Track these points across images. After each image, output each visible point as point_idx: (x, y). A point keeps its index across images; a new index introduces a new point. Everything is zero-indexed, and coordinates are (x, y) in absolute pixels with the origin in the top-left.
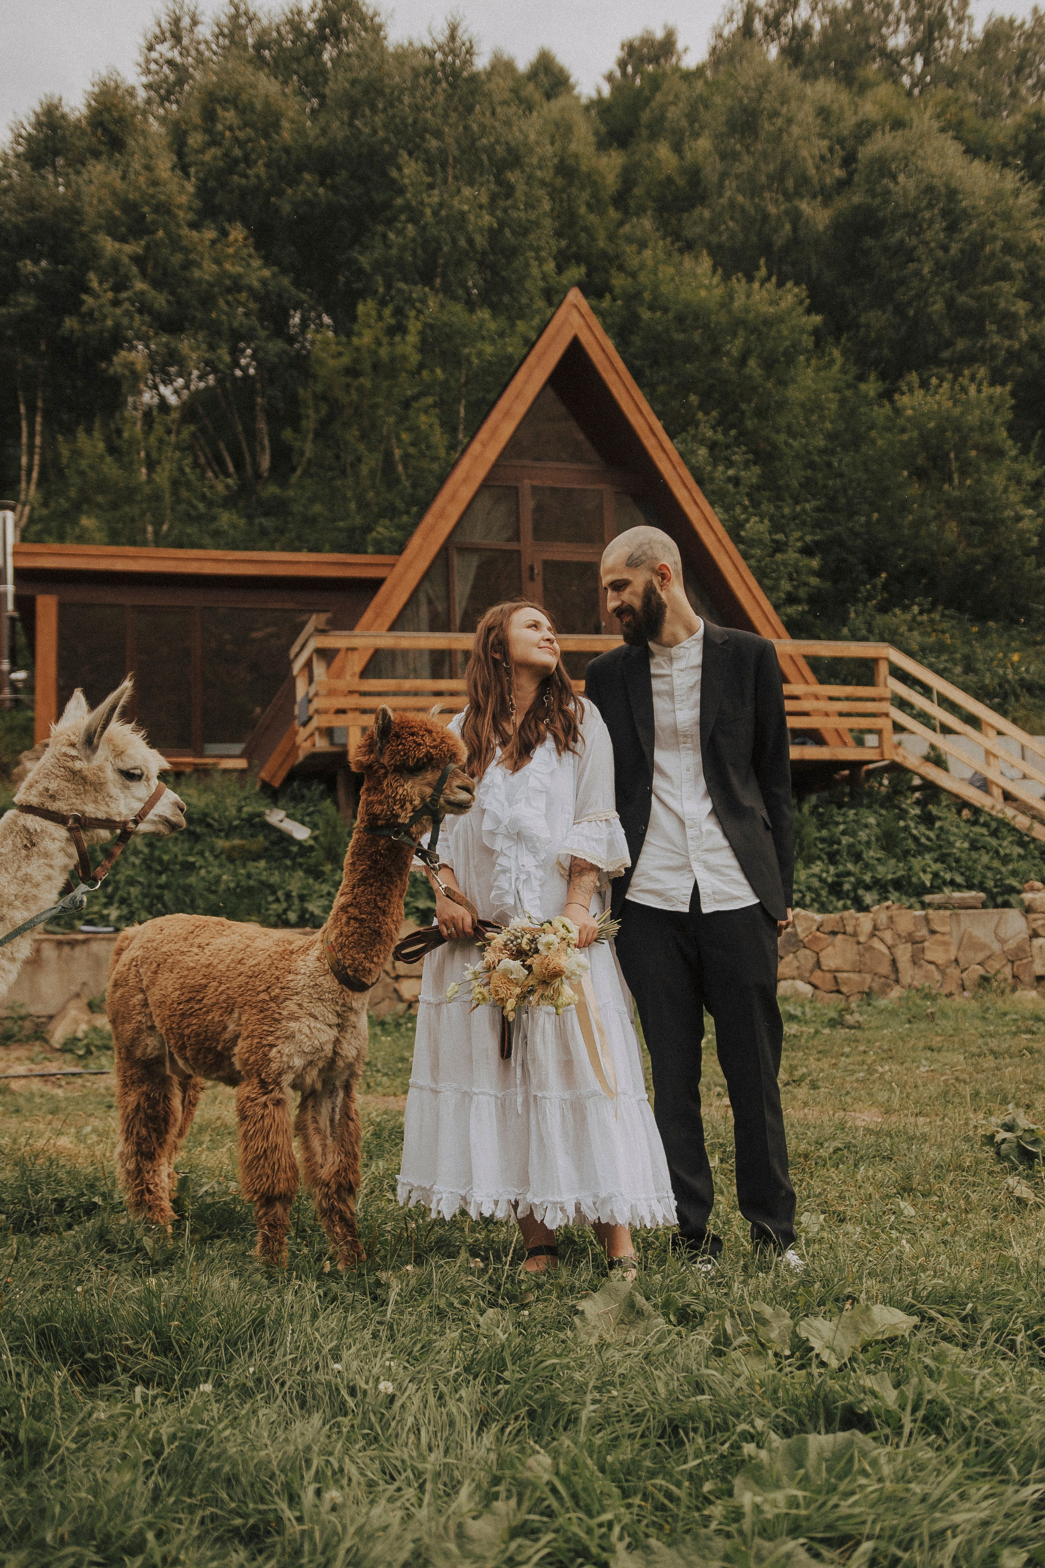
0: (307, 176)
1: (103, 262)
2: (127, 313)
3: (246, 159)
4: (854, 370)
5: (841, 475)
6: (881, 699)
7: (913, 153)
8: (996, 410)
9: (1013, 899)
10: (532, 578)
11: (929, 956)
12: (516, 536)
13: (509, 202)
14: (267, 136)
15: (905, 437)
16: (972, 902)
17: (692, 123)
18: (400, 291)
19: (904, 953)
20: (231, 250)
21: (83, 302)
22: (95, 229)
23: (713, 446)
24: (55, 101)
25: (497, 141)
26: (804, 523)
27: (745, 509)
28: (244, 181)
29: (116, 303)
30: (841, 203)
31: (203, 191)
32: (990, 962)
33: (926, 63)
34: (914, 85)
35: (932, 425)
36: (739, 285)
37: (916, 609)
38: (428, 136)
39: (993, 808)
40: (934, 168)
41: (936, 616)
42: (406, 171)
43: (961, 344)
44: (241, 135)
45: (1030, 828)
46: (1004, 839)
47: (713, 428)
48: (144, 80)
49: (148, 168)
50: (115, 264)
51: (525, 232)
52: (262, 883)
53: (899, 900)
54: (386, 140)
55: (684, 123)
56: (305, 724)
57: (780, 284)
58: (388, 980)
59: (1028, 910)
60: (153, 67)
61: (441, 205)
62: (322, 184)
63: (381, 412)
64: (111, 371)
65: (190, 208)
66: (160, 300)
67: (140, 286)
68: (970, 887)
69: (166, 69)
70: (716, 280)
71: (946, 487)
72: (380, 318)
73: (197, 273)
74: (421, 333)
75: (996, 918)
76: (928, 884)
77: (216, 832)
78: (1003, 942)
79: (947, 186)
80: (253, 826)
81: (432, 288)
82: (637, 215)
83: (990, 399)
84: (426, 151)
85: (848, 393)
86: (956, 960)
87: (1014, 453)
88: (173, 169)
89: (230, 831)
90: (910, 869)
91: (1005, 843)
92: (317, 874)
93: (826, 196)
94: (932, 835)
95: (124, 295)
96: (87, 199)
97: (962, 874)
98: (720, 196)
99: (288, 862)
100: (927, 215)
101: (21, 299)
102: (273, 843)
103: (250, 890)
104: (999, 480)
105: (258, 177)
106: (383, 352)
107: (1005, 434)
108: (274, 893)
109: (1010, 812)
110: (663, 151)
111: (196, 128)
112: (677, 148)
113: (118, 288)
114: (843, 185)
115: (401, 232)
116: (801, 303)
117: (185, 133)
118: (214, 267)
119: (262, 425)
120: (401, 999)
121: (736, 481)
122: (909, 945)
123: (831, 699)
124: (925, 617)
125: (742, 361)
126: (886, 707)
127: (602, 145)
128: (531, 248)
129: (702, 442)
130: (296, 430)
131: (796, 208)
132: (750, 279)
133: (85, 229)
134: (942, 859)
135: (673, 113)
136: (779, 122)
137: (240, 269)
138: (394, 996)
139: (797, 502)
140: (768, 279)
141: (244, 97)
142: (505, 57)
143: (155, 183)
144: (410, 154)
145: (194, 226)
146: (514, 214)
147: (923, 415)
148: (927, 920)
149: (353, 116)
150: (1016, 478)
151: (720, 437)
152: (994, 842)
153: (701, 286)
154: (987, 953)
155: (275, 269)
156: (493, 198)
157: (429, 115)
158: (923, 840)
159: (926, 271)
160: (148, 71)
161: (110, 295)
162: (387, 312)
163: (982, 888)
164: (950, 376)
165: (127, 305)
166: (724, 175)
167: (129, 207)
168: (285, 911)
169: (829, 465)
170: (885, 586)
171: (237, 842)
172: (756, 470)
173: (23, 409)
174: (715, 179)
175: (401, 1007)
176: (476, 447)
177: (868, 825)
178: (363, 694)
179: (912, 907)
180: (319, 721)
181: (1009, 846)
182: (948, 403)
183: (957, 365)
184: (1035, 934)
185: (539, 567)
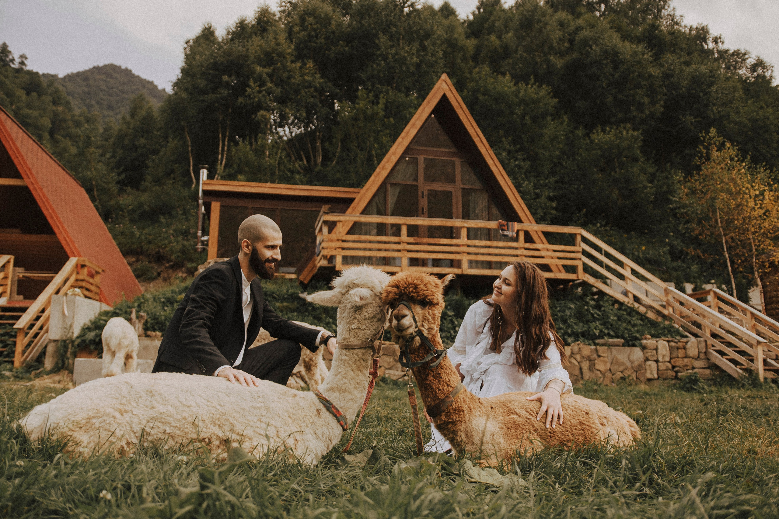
0: (341, 43)
1: (255, 76)
2: (264, 96)
3: (317, 36)
4: (573, 125)
5: (566, 168)
6: (578, 252)
7: (599, 37)
8: (635, 142)
9: (637, 343)
10: (423, 197)
11: (597, 367)
12: (416, 179)
13: (425, 53)
14: (325, 27)
15: (595, 152)
16: (618, 344)
17: (506, 28)
18: (378, 88)
19: (585, 366)
20: (308, 71)
21: (246, 91)
22: (253, 63)
23: (509, 152)
24: (244, 18)
25: (420, 29)
26: (550, 188)
27: (523, 179)
28: (315, 45)
29: (259, 92)
30: (568, 58)
31: (297, 48)
32: (626, 371)
33: (606, 6)
34: (601, 16)
35: (606, 147)
36: (522, 86)
37: (598, 225)
38: (392, 27)
39: (628, 303)
40: (608, 44)
41: (608, 228)
42: (382, 40)
44: (315, 27)
45: (646, 313)
46: (634, 316)
47: (509, 144)
48: (279, 9)
49: (275, 38)
50: (260, 76)
51: (432, 66)
53: (584, 341)
54: (374, 28)
55: (502, 28)
56: (318, 255)
57: (540, 86)
59: (644, 348)
60: (283, 4)
61: (396, 53)
62: (347, 46)
63: (366, 136)
64: (257, 119)
65: (292, 55)
66: (278, 91)
67: (269, 85)
68: (617, 337)
69: (288, 4)
70: (512, 84)
71: (613, 173)
72: (368, 97)
73: (293, 80)
74: (386, 104)
75: (629, 351)
76: (597, 335)
77: (277, 300)
78: (632, 362)
79: (613, 50)
80: (293, 298)
81: (392, 87)
82: (482, 64)
83: (632, 136)
84: (391, 33)
85: (570, 135)
86: (610, 370)
87: (642, 160)
88: (286, 39)
89: (283, 300)
90: (589, 328)
91: (634, 319)
93: (561, 55)
94: (600, 313)
95: (264, 88)
96: (250, 51)
97: (613, 331)
98: (517, 53)
100: (605, 62)
101: (222, 91)
102: (301, 306)
104: (636, 170)
105: (321, 43)
106: (369, 112)
107: (638, 151)
109: (636, 305)
110: (493, 38)
111: (296, 24)
112: (499, 37)
113: (260, 86)
114: (569, 51)
115: (378, 65)
116: (549, 93)
117: (292, 26)
118: (301, 78)
119: (318, 144)
121: (519, 167)
122: (588, 362)
123: (554, 251)
124: (603, 229)
125: (523, 117)
126: (580, 255)
127: (468, 37)
128: (434, 72)
129: (504, 150)
130: (331, 143)
131: (548, 59)
132: (527, 84)
133: (249, 63)
134: (604, 324)
135: (497, 24)
136: (541, 24)
137: (311, 78)
139: (546, 179)
140: (535, 84)
141: (318, 13)
142: (429, 4)
143: (278, 44)
144: (384, 33)
145: (292, 62)
146: (427, 58)
147: (602, 143)
148: (597, 351)
149: (362, 18)
150: (644, 171)
151: (512, 148)
152: (629, 318)
153: (506, 86)
154: (624, 367)
155: (326, 79)
156: (418, 51)
157: (392, 18)
158: (596, 315)
159: (604, 84)
160: (281, 6)
161: (257, 88)
162: (371, 95)
163: (622, 337)
164: (615, 127)
165: (264, 93)
166: (518, 46)
167: (267, 54)
169: (562, 165)
170: (586, 215)
171: (285, 304)
172: (528, 162)
173: (220, 136)
174: (515, 47)
176: (399, 140)
177: (570, 308)
178: (344, 241)
179: (589, 344)
180: (324, 252)
181: (635, 320)
182: (613, 138)
183: (618, 123)
184: (647, 359)
185: (426, 193)
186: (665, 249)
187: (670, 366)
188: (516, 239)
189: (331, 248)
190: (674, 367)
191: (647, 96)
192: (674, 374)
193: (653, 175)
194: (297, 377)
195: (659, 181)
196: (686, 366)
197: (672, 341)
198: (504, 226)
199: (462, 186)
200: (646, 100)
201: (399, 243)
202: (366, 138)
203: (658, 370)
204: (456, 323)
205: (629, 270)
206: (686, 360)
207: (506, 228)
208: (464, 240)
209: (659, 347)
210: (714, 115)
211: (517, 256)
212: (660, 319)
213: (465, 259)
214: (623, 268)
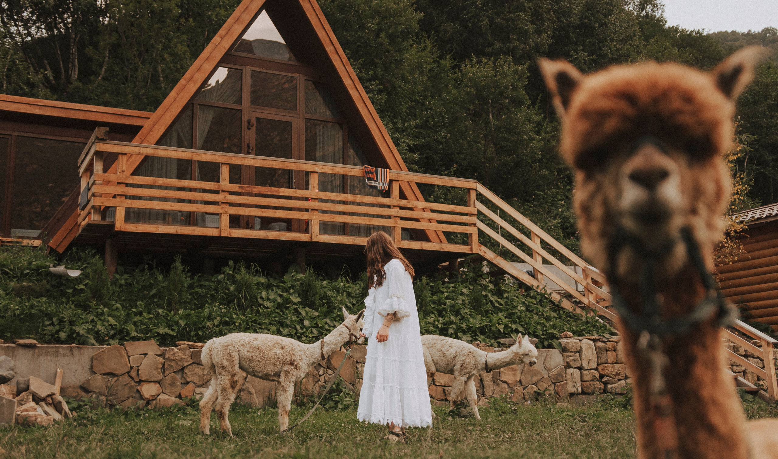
4: (438, 53)
6: (471, 215)
8: (519, 79)
9: (555, 342)
10: (249, 128)
12: (239, 101)
15: (467, 89)
32: (541, 383)
35: (482, 84)
39: (538, 287)
43: (497, 45)
45: (560, 302)
46: (546, 306)
52: (40, 311)
53: (484, 340)
56: (83, 209)
58: (133, 383)
59: (564, 350)
63: (152, 41)
75: (544, 354)
76: (502, 331)
77: (11, 278)
78: (548, 370)
80: (39, 274)
83: (516, 72)
86: (520, 381)
87: (528, 103)
89: (23, 276)
90: (490, 321)
91: (547, 309)
92: (86, 308)
94: (502, 302)
97: (522, 326)
99: (64, 300)
102: (53, 286)
103: (31, 317)
104: (520, 117)
107: (523, 92)
108: (51, 319)
109: (548, 290)
116: (412, 5)
119: (74, 50)
120: (141, 397)
125: (377, 34)
126: (474, 219)
134: (509, 316)
138: (137, 395)
147: (478, 78)
150: (529, 118)
152: (540, 308)
154: (539, 377)
158: (497, 305)
163: (534, 335)
164: (493, 59)
168: (57, 332)
171: (25, 284)
172: (384, 96)
175: (141, 403)
176: (216, 39)
177: (462, 294)
178: (127, 185)
179: (491, 345)
180: (96, 202)
181: (547, 311)
182: (492, 73)
183: (496, 54)
184: (568, 366)
185: (253, 122)
186: (555, 222)
187: (597, 375)
188: (387, 194)
189: (106, 195)
190: (602, 376)
191: (532, 22)
192: (602, 386)
193: (539, 124)
194: (47, 404)
195: (546, 133)
196: (618, 374)
197: (599, 340)
198: (372, 173)
199: (307, 116)
200: (531, 27)
201: (217, 192)
202: (152, 46)
203: (582, 381)
204: (304, 314)
205: (538, 241)
206: (617, 366)
207: (374, 176)
208: (314, 191)
209: (584, 349)
210: (612, 54)
211: (389, 217)
212: (578, 311)
213: (315, 219)
214: (530, 238)
